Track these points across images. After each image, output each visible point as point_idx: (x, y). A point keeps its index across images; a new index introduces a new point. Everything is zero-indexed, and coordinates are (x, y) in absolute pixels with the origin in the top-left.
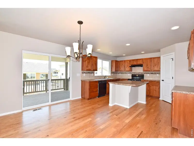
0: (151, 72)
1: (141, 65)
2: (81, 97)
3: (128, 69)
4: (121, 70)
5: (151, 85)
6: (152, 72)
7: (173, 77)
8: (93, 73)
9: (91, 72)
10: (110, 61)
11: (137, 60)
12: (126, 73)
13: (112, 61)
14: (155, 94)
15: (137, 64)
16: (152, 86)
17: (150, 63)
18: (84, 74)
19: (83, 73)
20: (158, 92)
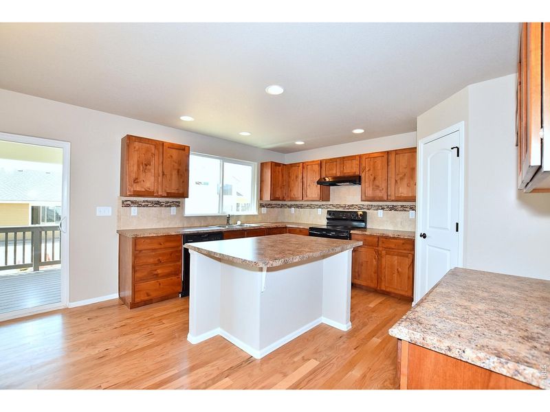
0: (388, 203)
1: (355, 180)
2: (116, 296)
3: (314, 191)
4: (292, 195)
5: (384, 252)
6: (395, 204)
7: (457, 224)
8: (178, 205)
9: (168, 202)
10: (256, 165)
11: (343, 160)
12: (309, 206)
13: (262, 165)
14: (397, 287)
15: (342, 175)
16: (387, 254)
17: (385, 171)
18: (134, 210)
19: (128, 206)
20: (409, 278)
